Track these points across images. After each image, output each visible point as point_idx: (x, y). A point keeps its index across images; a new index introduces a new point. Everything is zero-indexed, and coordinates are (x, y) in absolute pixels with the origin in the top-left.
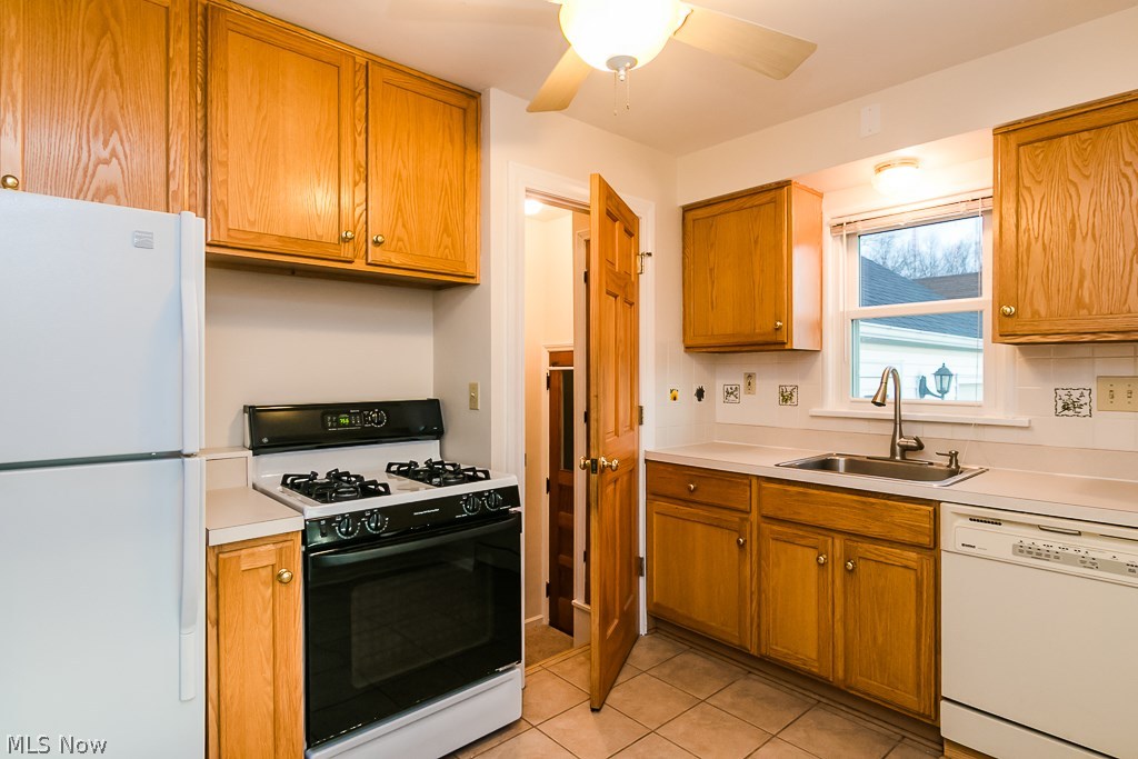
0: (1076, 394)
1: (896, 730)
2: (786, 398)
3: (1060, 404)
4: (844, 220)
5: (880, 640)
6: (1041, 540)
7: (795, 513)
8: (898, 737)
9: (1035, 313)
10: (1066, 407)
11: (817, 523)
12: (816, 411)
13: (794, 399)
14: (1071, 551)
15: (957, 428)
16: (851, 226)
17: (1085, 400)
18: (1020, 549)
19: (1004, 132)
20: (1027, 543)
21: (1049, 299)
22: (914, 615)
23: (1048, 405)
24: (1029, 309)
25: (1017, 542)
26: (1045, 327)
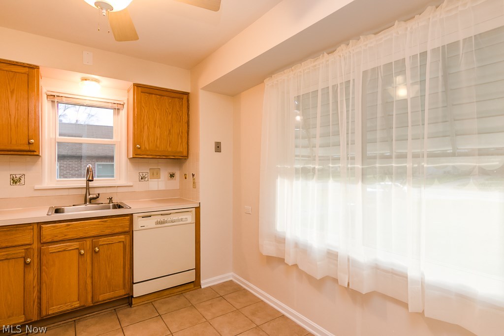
0: (144, 174)
1: (111, 309)
2: (15, 181)
3: (140, 178)
4: (56, 94)
5: (109, 275)
6: (162, 218)
7: (66, 235)
8: (114, 311)
9: (145, 148)
10: (142, 179)
11: (78, 237)
12: (37, 187)
13: (22, 181)
14: (169, 219)
15: (107, 189)
16: (60, 98)
17: (146, 176)
18: (157, 223)
19: (137, 86)
20: (159, 220)
21: (149, 144)
22: (122, 259)
23: (137, 178)
24: (143, 147)
25: (156, 221)
26: (148, 153)
